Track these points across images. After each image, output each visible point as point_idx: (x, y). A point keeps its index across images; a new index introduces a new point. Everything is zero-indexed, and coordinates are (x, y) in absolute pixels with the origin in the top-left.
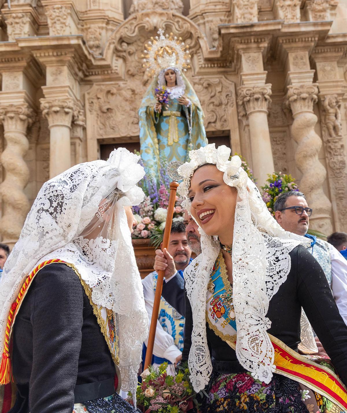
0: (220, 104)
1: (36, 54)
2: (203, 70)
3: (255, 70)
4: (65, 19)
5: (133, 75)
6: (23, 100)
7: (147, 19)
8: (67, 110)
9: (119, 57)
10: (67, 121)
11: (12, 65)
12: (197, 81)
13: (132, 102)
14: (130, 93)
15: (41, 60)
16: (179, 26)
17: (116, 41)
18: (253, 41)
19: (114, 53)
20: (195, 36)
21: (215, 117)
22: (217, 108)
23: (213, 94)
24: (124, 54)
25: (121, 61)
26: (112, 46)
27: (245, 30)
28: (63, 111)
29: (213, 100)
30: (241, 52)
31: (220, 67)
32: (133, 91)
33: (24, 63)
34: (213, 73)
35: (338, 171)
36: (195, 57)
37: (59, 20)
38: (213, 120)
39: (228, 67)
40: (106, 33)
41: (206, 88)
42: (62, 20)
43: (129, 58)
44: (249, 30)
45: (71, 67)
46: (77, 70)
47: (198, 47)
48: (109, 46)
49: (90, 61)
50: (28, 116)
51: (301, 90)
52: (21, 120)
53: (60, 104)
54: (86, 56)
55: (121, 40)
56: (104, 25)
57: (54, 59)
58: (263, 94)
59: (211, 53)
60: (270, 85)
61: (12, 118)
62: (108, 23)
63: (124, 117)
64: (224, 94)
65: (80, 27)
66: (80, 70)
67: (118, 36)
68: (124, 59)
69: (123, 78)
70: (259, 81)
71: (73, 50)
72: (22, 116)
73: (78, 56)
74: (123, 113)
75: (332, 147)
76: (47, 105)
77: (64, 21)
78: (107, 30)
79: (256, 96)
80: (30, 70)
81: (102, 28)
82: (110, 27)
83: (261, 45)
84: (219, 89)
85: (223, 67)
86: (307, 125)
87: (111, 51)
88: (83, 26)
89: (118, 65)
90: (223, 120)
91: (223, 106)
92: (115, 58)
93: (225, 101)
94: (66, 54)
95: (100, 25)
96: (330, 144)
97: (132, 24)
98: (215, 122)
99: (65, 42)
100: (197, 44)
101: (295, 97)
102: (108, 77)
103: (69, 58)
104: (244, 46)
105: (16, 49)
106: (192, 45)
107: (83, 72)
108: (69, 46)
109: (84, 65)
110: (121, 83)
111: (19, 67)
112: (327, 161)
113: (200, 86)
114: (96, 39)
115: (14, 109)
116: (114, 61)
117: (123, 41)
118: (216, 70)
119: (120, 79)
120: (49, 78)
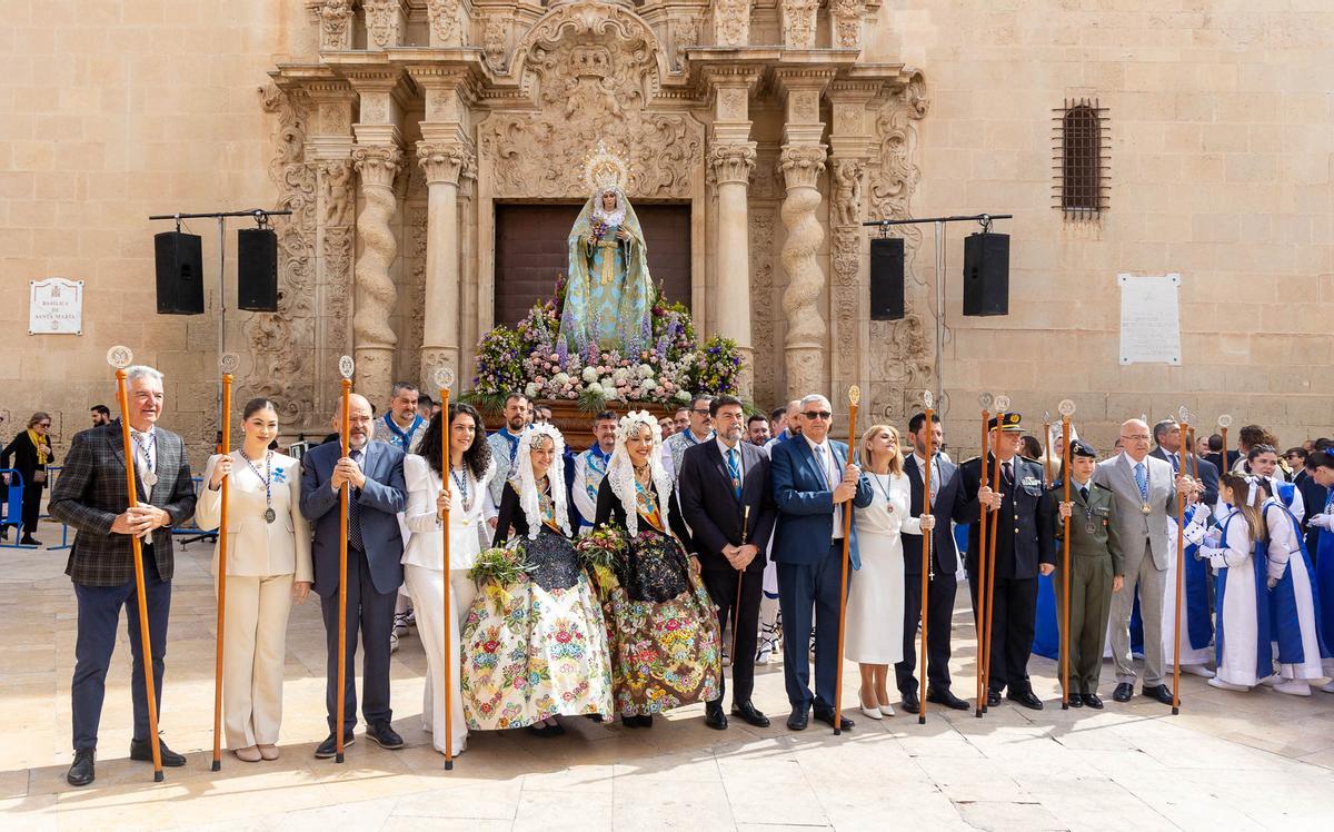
0: (681, 157)
1: (413, 71)
2: (658, 102)
3: (734, 117)
4: (454, 11)
5: (550, 102)
6: (390, 138)
7: (578, 15)
8: (454, 160)
9: (532, 71)
10: (453, 175)
11: (375, 82)
12: (647, 118)
13: (547, 143)
14: (546, 129)
15: (418, 80)
16: (626, 29)
17: (528, 49)
18: (735, 72)
19: (524, 64)
20: (650, 47)
21: (671, 178)
22: (675, 163)
23: (670, 140)
24: (540, 67)
25: (534, 76)
26: (522, 56)
27: (725, 57)
28: (449, 159)
29: (670, 150)
30: (717, 87)
31: (685, 98)
32: (550, 127)
33: (393, 82)
34: (674, 108)
35: (846, 277)
36: (648, 78)
37: (445, 12)
38: (668, 183)
39: (698, 100)
40: (514, 27)
41: (661, 130)
42: (450, 13)
43: (548, 74)
44: (731, 57)
45: (460, 90)
46: (468, 93)
47: (653, 63)
48: (518, 55)
49: (490, 79)
50: (397, 163)
51: (802, 154)
52: (387, 169)
53: (445, 150)
54: (484, 75)
55: (537, 47)
56: (511, 16)
57: (437, 79)
58: (743, 157)
59: (672, 77)
60: (754, 144)
61: (374, 166)
62: (516, 13)
63: (534, 167)
64: (688, 142)
65: (473, 16)
66: (472, 91)
67: (533, 40)
68: (540, 74)
69: (536, 104)
70: (740, 136)
71: (467, 68)
72: (388, 164)
73: (472, 75)
74: (532, 160)
75: (842, 240)
76: (426, 151)
77: (453, 14)
78: (515, 22)
79: (732, 160)
80: (400, 90)
81: (508, 21)
82: (519, 18)
83: (749, 79)
84: (680, 133)
85: (690, 99)
86: (805, 209)
87: (520, 63)
88: (478, 14)
89: (529, 85)
90: (682, 182)
91: (685, 161)
92: (525, 72)
93: (687, 153)
94: (455, 74)
95: (505, 15)
96: (838, 235)
97: (555, 21)
98: (669, 186)
99: (456, 58)
100: (653, 58)
101: (791, 164)
102: (514, 102)
103: (459, 79)
104: (723, 79)
105: (384, 61)
106: (644, 60)
107: (477, 94)
108: (462, 63)
109: (480, 84)
110: (532, 113)
111: (386, 86)
112: (832, 260)
113: (652, 126)
114: (498, 40)
115: (378, 152)
116: (524, 78)
117: (540, 48)
118: (678, 102)
119: (530, 106)
120: (430, 108)
